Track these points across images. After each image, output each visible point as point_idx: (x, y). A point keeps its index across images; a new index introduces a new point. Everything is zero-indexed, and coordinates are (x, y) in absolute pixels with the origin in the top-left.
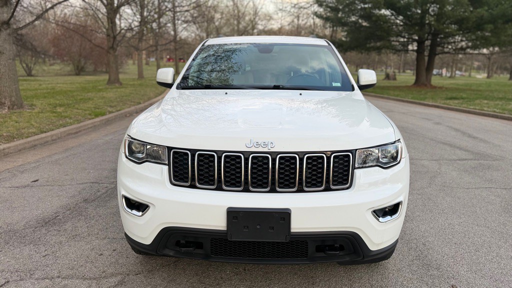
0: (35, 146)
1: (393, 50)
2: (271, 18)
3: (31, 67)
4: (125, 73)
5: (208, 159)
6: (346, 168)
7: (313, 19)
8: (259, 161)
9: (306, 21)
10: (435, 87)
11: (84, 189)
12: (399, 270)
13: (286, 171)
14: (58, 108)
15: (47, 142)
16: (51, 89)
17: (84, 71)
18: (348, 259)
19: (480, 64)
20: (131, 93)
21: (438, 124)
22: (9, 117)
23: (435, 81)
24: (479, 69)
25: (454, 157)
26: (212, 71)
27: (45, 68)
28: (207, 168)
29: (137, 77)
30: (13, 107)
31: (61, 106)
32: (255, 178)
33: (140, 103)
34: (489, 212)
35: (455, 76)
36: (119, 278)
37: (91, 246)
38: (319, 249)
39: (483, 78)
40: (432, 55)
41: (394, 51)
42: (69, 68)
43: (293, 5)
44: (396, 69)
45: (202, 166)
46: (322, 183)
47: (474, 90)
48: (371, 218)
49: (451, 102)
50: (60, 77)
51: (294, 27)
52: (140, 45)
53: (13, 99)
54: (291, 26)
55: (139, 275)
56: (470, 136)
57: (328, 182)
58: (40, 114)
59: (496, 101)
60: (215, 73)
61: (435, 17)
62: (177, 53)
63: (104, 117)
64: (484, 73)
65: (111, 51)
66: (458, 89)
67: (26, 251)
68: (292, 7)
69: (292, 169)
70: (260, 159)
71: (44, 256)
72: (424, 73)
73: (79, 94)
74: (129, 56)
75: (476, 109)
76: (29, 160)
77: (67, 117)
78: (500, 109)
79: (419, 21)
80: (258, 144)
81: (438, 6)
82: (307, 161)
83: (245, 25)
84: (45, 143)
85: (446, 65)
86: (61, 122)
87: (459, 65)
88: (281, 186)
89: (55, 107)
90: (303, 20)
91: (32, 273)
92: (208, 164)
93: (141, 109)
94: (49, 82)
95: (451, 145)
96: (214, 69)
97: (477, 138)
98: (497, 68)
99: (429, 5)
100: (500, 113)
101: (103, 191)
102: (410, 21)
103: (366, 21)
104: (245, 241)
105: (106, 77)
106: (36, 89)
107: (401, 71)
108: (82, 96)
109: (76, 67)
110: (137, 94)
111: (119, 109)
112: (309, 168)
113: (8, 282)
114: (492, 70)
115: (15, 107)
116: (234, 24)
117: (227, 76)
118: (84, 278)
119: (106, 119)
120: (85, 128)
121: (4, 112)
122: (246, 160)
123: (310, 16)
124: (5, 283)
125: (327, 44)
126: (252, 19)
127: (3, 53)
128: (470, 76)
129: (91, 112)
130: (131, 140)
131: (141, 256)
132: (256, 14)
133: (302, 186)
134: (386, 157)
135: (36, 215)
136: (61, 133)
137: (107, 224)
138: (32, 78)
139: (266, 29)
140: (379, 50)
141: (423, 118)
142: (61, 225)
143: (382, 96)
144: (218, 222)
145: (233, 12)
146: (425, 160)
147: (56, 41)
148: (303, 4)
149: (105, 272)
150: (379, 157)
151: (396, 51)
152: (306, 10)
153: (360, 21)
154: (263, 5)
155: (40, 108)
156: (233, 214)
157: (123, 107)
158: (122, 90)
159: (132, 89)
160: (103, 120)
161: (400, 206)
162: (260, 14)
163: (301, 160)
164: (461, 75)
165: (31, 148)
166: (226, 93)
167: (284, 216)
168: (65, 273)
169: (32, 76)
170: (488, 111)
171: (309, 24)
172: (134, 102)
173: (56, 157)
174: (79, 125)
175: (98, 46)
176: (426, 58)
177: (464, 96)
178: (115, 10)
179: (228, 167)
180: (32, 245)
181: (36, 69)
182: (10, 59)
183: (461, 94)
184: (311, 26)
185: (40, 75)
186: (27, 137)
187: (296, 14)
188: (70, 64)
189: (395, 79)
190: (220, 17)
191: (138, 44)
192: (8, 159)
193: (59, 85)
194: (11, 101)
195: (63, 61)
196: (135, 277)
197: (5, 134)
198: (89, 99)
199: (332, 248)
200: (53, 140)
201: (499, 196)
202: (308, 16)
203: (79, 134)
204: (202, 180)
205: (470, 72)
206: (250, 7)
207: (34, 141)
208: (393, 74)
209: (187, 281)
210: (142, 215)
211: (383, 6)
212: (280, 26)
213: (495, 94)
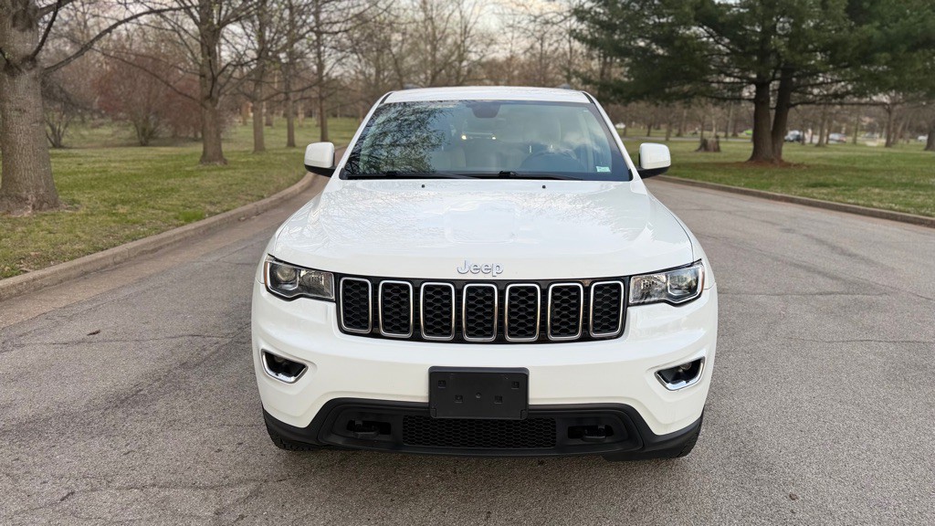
0: (86, 273)
1: (712, 98)
2: (492, 41)
3: (59, 131)
4: (229, 141)
5: (398, 291)
6: (615, 306)
7: (570, 42)
8: (478, 295)
9: (556, 45)
10: (788, 165)
11: (180, 346)
12: (705, 472)
13: (520, 310)
14: (119, 206)
15: (106, 266)
16: (100, 172)
17: (156, 138)
18: (619, 449)
19: (872, 120)
20: (246, 180)
21: (788, 231)
22: (36, 222)
23: (789, 152)
24: (871, 129)
25: (812, 289)
26: (394, 144)
27: (85, 133)
28: (396, 306)
29: (252, 148)
30: (41, 205)
31: (124, 202)
32: (472, 321)
33: (263, 197)
34: (862, 380)
35: (827, 142)
36: (252, 486)
37: (200, 438)
38: (574, 433)
39: (878, 147)
40: (783, 106)
41: (714, 100)
42: (129, 132)
43: (533, 18)
44: (720, 130)
45: (389, 302)
46: (576, 327)
47: (857, 170)
48: (655, 383)
49: (815, 191)
50: (112, 150)
51: (534, 55)
52: (258, 91)
53: (42, 191)
54: (528, 54)
55: (284, 482)
56: (843, 252)
57: (586, 326)
58: (90, 218)
59: (896, 189)
60: (399, 149)
61: (787, 39)
62: (324, 104)
63: (201, 223)
64: (881, 137)
65: (208, 104)
66: (828, 169)
67: (96, 445)
68: (531, 21)
69: (530, 306)
70: (480, 291)
71: (125, 454)
72: (768, 139)
73: (152, 180)
74: (236, 109)
75: (858, 204)
76: (79, 299)
77: (137, 223)
78: (900, 204)
79: (757, 47)
80: (477, 269)
81: (792, 21)
82: (553, 294)
83: (446, 51)
84: (102, 269)
85: (810, 124)
86: (128, 232)
87: (835, 123)
88: (512, 333)
89: (114, 205)
90: (550, 45)
91: (110, 479)
92: (398, 299)
93: (265, 208)
94: (93, 159)
95: (808, 269)
96: (397, 141)
97: (856, 256)
98: (904, 128)
99: (775, 19)
100: (900, 211)
101: (213, 349)
102: (742, 47)
103: (662, 48)
104: (458, 420)
105: (199, 148)
106: (75, 173)
107: (730, 134)
108: (158, 184)
109: (140, 131)
110: (256, 180)
111: (225, 207)
112: (557, 306)
113: (72, 493)
114: (895, 130)
115: (45, 205)
116: (426, 50)
117: (420, 153)
118: (195, 487)
119: (205, 226)
120: (169, 242)
121: (26, 215)
122: (459, 293)
123: (564, 37)
124: (68, 495)
125: (588, 101)
126: (459, 42)
127: (25, 111)
128: (855, 142)
129: (177, 214)
130: (275, 262)
131: (283, 452)
132: (465, 32)
133: (546, 332)
134: (679, 288)
135: (104, 390)
136: (129, 250)
137: (225, 402)
138: (63, 151)
139: (484, 60)
140: (686, 98)
141: (764, 221)
142: (147, 404)
143: (692, 180)
144: (416, 391)
145: (424, 29)
146: (760, 294)
147: (104, 85)
148: (550, 16)
149: (227, 477)
150: (667, 287)
151: (719, 99)
152: (555, 27)
153: (654, 47)
154: (479, 16)
155: (87, 208)
156: (439, 378)
157: (233, 204)
158: (227, 172)
159: (246, 171)
160: (200, 227)
161: (702, 365)
162: (472, 32)
163: (544, 293)
164: (839, 141)
165: (79, 277)
166: (423, 186)
167: (518, 379)
168: (163, 479)
169: (61, 147)
170: (880, 208)
171: (561, 50)
172: (252, 195)
173: (125, 292)
174: (160, 236)
175: (180, 93)
176: (773, 113)
177: (839, 180)
178: (215, 31)
179: (430, 305)
180: (103, 436)
181: (69, 136)
182: (37, 122)
183: (834, 177)
184: (565, 54)
185: (76, 145)
186: (72, 259)
187: (538, 34)
188: (129, 125)
189: (717, 149)
190: (400, 38)
191: (255, 90)
192: (43, 297)
193: (113, 165)
194: (37, 195)
195: (116, 119)
196: (277, 485)
197: (32, 253)
198: (172, 189)
199: (594, 430)
200: (115, 264)
201: (882, 354)
202: (561, 37)
203: (160, 252)
204: (389, 324)
205: (856, 136)
206: (454, 21)
207: (85, 264)
208: (715, 140)
209: (363, 490)
210: (296, 380)
211: (692, 21)
212: (509, 55)
213: (896, 178)
